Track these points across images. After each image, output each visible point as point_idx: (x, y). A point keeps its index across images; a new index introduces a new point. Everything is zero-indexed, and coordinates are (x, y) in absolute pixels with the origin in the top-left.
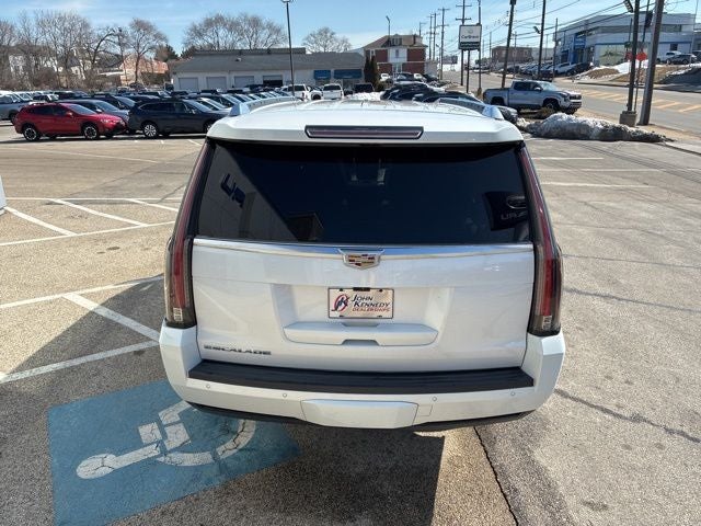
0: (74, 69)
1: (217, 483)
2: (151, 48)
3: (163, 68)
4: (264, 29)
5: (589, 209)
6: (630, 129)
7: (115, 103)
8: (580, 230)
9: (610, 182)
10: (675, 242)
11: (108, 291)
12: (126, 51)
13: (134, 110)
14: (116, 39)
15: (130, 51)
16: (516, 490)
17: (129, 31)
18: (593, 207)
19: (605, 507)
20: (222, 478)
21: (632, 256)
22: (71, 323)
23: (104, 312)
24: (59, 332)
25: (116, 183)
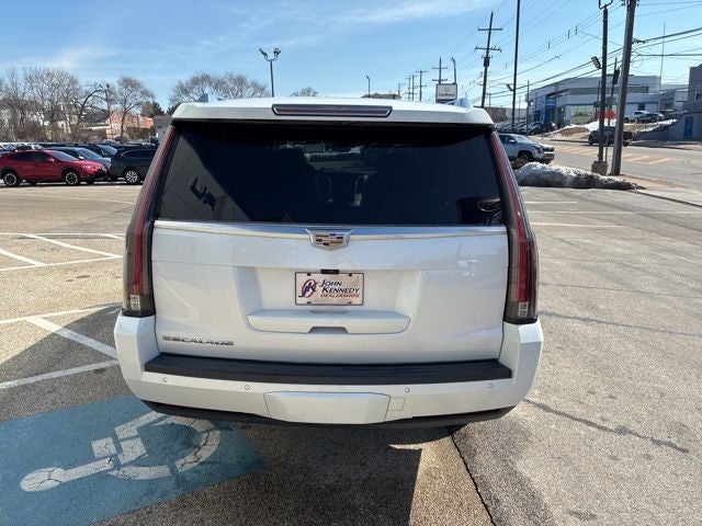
0: (60, 124)
1: (173, 497)
2: (138, 104)
3: (149, 123)
4: (248, 87)
5: (566, 245)
6: (602, 177)
7: (98, 151)
8: (557, 263)
9: (585, 223)
10: (651, 274)
11: (73, 315)
12: (113, 107)
13: (115, 158)
14: (104, 96)
15: (117, 107)
16: (497, 501)
17: (117, 87)
18: (569, 243)
19: (593, 516)
20: (180, 491)
21: (609, 284)
22: (30, 344)
23: (66, 334)
24: (17, 352)
25: (93, 221)
